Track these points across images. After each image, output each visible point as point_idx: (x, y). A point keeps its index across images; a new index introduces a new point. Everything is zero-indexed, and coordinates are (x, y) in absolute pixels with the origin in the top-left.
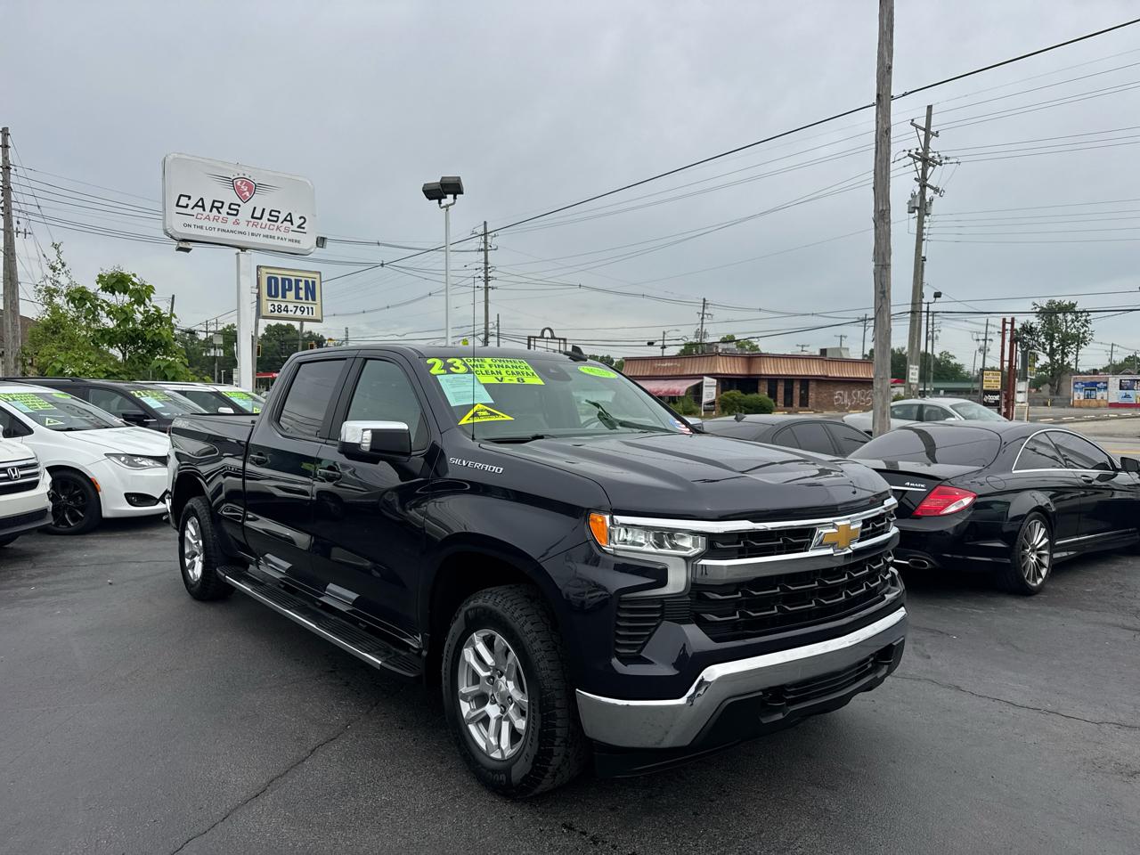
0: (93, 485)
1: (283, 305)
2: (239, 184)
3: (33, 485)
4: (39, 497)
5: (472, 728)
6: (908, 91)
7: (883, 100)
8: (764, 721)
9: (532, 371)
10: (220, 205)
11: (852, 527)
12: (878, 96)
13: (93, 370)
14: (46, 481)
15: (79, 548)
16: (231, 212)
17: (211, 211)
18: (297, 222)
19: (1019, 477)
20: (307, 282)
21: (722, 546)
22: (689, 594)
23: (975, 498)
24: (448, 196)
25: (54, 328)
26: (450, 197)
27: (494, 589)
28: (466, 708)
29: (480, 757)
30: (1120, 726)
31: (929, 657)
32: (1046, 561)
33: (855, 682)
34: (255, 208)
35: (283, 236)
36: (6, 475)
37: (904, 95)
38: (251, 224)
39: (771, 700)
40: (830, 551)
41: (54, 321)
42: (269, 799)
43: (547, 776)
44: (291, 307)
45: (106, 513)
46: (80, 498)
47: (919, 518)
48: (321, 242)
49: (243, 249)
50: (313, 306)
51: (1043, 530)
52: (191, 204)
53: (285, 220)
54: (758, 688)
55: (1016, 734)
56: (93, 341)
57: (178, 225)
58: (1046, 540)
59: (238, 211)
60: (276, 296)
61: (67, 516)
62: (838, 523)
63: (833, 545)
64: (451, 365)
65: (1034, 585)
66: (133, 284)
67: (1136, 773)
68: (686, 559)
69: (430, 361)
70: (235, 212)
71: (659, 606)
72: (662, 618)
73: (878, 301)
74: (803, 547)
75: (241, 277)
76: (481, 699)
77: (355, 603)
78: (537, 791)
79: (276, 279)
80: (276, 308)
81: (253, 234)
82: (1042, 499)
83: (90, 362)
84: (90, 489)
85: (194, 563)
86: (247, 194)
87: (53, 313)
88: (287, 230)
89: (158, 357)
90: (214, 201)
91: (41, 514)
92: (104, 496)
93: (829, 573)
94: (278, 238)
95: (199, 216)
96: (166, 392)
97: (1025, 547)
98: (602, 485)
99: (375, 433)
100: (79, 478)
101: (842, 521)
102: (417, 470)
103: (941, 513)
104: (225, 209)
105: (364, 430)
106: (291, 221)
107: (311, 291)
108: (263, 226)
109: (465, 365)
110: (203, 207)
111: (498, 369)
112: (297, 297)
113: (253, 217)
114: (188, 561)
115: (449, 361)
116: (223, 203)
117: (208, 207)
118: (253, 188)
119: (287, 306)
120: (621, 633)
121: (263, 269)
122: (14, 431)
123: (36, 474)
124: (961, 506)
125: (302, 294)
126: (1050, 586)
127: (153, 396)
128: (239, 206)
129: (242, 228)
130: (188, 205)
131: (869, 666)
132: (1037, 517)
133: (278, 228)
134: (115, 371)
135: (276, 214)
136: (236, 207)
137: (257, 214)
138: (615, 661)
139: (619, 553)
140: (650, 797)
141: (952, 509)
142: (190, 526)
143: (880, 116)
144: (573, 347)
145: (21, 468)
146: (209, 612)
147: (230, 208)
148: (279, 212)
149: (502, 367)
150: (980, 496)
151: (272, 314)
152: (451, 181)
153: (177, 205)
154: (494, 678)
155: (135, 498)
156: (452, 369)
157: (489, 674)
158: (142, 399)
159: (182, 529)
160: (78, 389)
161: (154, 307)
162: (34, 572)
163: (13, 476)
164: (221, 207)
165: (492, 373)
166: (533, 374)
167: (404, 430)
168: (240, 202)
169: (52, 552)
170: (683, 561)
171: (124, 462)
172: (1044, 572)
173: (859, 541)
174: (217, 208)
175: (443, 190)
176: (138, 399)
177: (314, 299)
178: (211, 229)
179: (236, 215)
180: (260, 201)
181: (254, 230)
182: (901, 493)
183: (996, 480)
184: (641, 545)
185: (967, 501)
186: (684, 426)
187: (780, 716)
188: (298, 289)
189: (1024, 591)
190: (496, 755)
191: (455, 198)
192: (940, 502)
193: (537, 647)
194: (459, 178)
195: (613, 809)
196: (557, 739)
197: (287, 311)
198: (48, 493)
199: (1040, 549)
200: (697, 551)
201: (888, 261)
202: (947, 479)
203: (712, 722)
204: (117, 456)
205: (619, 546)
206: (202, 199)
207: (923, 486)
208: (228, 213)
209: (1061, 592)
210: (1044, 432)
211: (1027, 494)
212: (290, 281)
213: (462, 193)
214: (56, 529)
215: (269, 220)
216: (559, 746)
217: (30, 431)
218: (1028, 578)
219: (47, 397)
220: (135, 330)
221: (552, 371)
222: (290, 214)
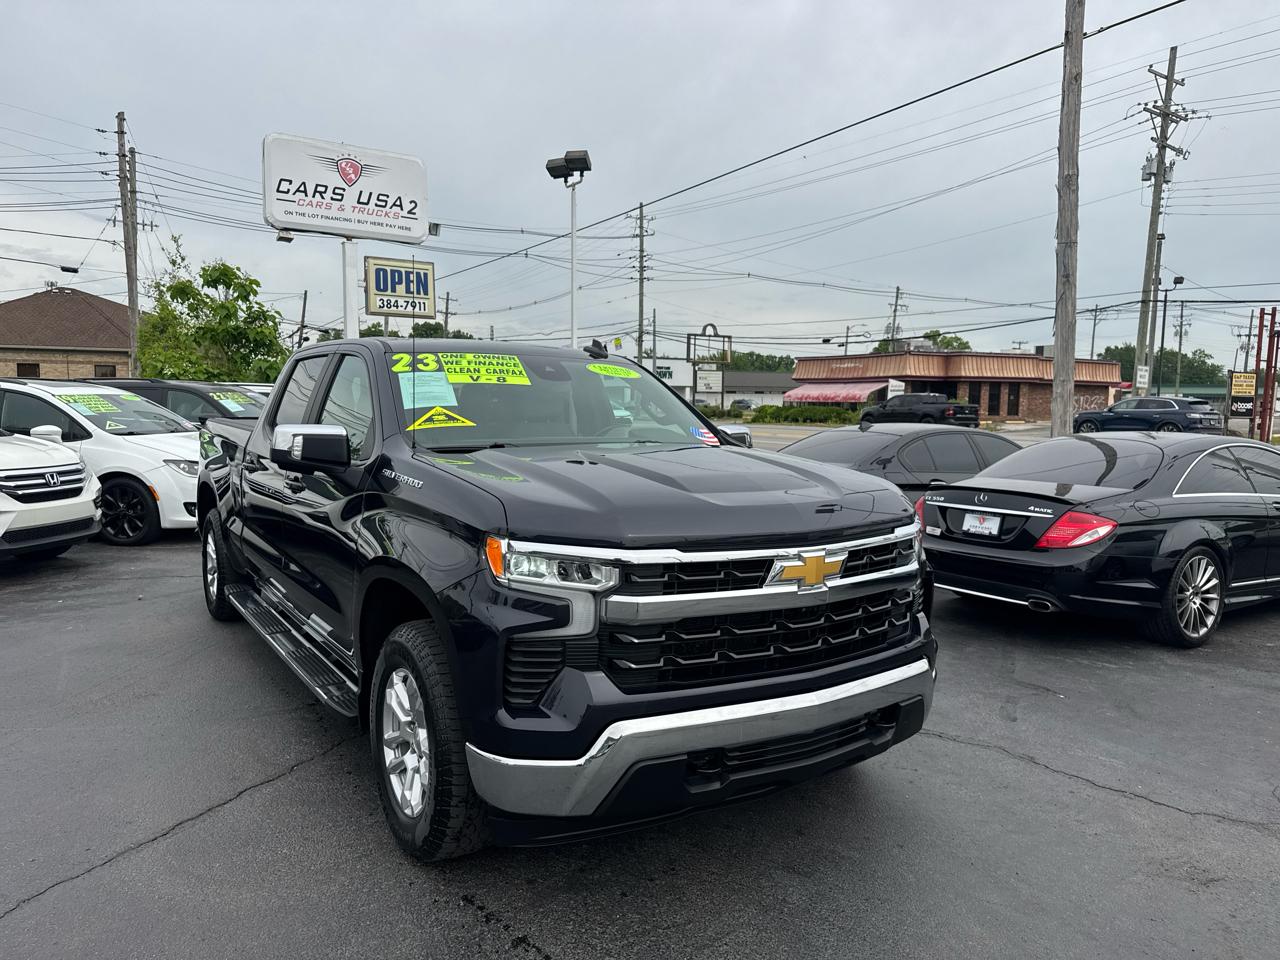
0: (150, 492)
1: (393, 300)
2: (343, 165)
3: (77, 492)
4: (84, 504)
5: (394, 779)
6: (1105, 27)
7: (1073, 38)
8: (694, 790)
9: (521, 368)
10: (323, 189)
11: (827, 560)
12: (1067, 33)
13: (192, 370)
14: (92, 488)
15: (131, 560)
16: (335, 197)
17: (314, 196)
18: (407, 206)
19: (1181, 502)
20: (418, 274)
21: (639, 580)
22: (597, 635)
23: (1114, 526)
24: (575, 173)
25: (164, 324)
26: (577, 174)
28: (390, 756)
29: (397, 809)
30: (1222, 818)
31: (1015, 720)
32: (1214, 607)
33: (837, 748)
34: (361, 192)
35: (393, 222)
36: (44, 481)
37: (1099, 31)
38: (357, 210)
39: (711, 764)
40: (794, 588)
41: (162, 319)
43: (447, 839)
44: (401, 302)
45: (165, 524)
46: (139, 507)
47: (1045, 550)
48: (434, 229)
49: (349, 238)
50: (426, 302)
51: (1211, 569)
52: (293, 188)
53: (394, 204)
54: (685, 750)
55: (1077, 821)
56: (195, 340)
57: (279, 212)
58: (1214, 582)
59: (342, 195)
60: (385, 289)
61: (126, 526)
62: (804, 555)
63: (799, 582)
64: (421, 361)
65: (1196, 635)
66: (238, 278)
67: (1212, 880)
68: (594, 593)
69: (396, 357)
70: (340, 197)
71: (559, 649)
72: (563, 663)
73: (1060, 287)
75: (347, 269)
76: (404, 746)
77: (329, 634)
78: (441, 855)
79: (385, 271)
80: (385, 303)
81: (359, 221)
82: (1215, 531)
83: (190, 362)
84: (149, 499)
85: (212, 580)
86: (353, 176)
87: (162, 310)
88: (396, 215)
89: (259, 357)
90: (317, 185)
91: (87, 522)
92: (163, 505)
93: (795, 614)
94: (387, 225)
95: (301, 202)
96: (249, 394)
97: (1182, 590)
98: (504, 504)
99: (307, 439)
100: (136, 485)
101: (812, 553)
102: (356, 483)
103: (1069, 545)
104: (329, 194)
105: (295, 436)
106: (401, 206)
107: (423, 284)
108: (370, 212)
109: (438, 361)
110: (305, 192)
111: (477, 367)
112: (408, 291)
113: (359, 202)
114: (209, 578)
115: (420, 357)
116: (326, 187)
117: (310, 191)
118: (360, 170)
119: (396, 301)
120: (513, 680)
121: (371, 261)
122: (74, 435)
123: (80, 480)
124: (1096, 536)
125: (413, 287)
126: (1220, 638)
127: (233, 399)
128: (344, 190)
129: (347, 214)
130: (289, 190)
131: (864, 729)
132: (1204, 553)
133: (386, 214)
134: (216, 372)
135: (385, 198)
136: (341, 192)
137: (364, 199)
138: (503, 715)
139: (514, 585)
140: (582, 870)
141: (1084, 539)
142: (210, 540)
143: (1068, 59)
144: (594, 341)
145: (61, 474)
147: (334, 193)
148: (388, 196)
149: (484, 364)
150: (1122, 525)
151: (381, 310)
152: (577, 156)
153: (278, 191)
154: (414, 724)
155: (194, 508)
156: (420, 366)
157: (409, 719)
158: (221, 401)
159: (206, 543)
160: (154, 391)
161: (256, 303)
162: (71, 585)
163: (52, 482)
164: (325, 192)
165: (469, 370)
166: (521, 373)
167: (341, 436)
168: (344, 186)
169: (103, 564)
170: (590, 595)
171: (183, 469)
172: (1210, 621)
173: (842, 577)
174: (321, 193)
175: (570, 166)
176: (217, 402)
177: (426, 293)
178: (314, 216)
179: (341, 200)
180: (367, 184)
181: (361, 217)
182: (1025, 519)
183: (1154, 505)
184: (542, 576)
185: (1103, 531)
186: (712, 435)
187: (717, 786)
188: (408, 282)
189: (1180, 643)
190: (408, 811)
191: (582, 175)
192: (1070, 531)
193: (438, 691)
194: (586, 152)
195: (530, 882)
196: (454, 798)
197: (397, 307)
198: (94, 501)
199: (1208, 591)
200: (612, 583)
201: (1073, 238)
202: (1081, 504)
204: (177, 462)
205: (515, 577)
206: (304, 183)
207: (1049, 511)
208: (332, 199)
209: (1232, 646)
210: (1227, 448)
211: (1197, 523)
212: (400, 273)
213: (590, 170)
214: (116, 539)
215: (376, 205)
216: (456, 806)
217: (88, 435)
218: (1186, 626)
219: (115, 401)
220: (237, 328)
221: (548, 369)
222: (399, 198)
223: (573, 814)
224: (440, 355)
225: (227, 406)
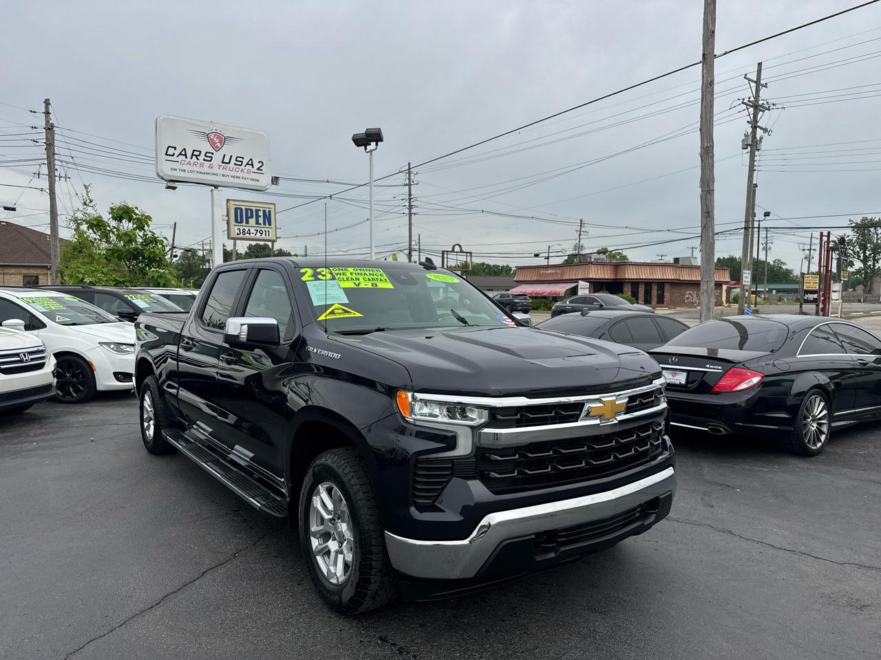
0: (89, 365)
1: (247, 229)
2: (212, 137)
3: (41, 366)
4: (45, 375)
5: (319, 559)
6: (728, 51)
7: (708, 58)
8: (538, 558)
9: (386, 277)
10: (198, 153)
11: (617, 403)
12: (704, 55)
13: (105, 279)
14: (51, 363)
15: (77, 413)
16: (206, 158)
17: (191, 158)
18: (257, 165)
19: (802, 361)
20: (264, 211)
21: (502, 418)
22: (474, 455)
23: (763, 377)
24: (372, 143)
25: (80, 248)
26: (373, 144)
27: (334, 451)
28: (315, 543)
29: (324, 581)
30: (860, 566)
31: (712, 506)
32: (825, 429)
33: (624, 527)
34: (224, 155)
35: (247, 176)
36: (19, 359)
37: (725, 54)
38: (221, 168)
39: (547, 541)
40: (597, 422)
41: (80, 243)
42: (158, 611)
43: (367, 598)
44: (252, 230)
45: (100, 387)
46: (81, 376)
47: (717, 393)
48: (275, 180)
49: (216, 187)
50: (269, 229)
51: (822, 404)
52: (177, 153)
53: (248, 164)
54: (532, 532)
55: (769, 571)
56: (106, 258)
57: (167, 169)
58: (825, 412)
59: (211, 157)
60: (242, 222)
61: (71, 389)
62: (604, 399)
63: (600, 417)
64: (320, 273)
65: (815, 448)
66: (136, 214)
67: (864, 606)
68: (472, 427)
69: (302, 271)
70: (210, 159)
71: (450, 465)
72: (452, 475)
73: (704, 219)
74: (575, 418)
75: (215, 208)
76: (326, 536)
77: (252, 459)
78: (361, 610)
79: (241, 209)
80: (241, 231)
81: (223, 175)
82: (823, 379)
83: (103, 273)
84: (88, 370)
85: (149, 426)
86: (219, 144)
87: (80, 237)
88: (249, 172)
89: (153, 269)
90: (194, 151)
91: (48, 387)
92: (98, 374)
93: (597, 439)
94: (242, 178)
95: (183, 162)
96: (152, 295)
97: (806, 418)
98: (408, 369)
99: (251, 327)
100: (80, 360)
101: (608, 398)
102: (284, 356)
103: (734, 390)
104: (202, 157)
105: (242, 325)
106: (252, 165)
107: (268, 218)
108: (231, 169)
109: (331, 273)
110: (185, 155)
111: (357, 277)
112: (257, 222)
113: (223, 162)
114: (146, 424)
115: (319, 270)
116: (200, 152)
117: (189, 155)
118: (223, 140)
119: (249, 230)
120: (419, 487)
121: (231, 202)
122: (33, 326)
123: (43, 358)
124: (751, 384)
125: (261, 220)
126: (829, 449)
127: (141, 299)
128: (213, 154)
129: (215, 171)
130: (174, 154)
131: (637, 515)
132: (818, 394)
133: (242, 170)
134: (122, 280)
135: (241, 159)
136: (210, 155)
137: (226, 160)
138: (413, 510)
139: (418, 423)
140: (455, 617)
141: (743, 386)
142: (147, 398)
143: (705, 71)
144: (426, 258)
145: (30, 353)
146: (158, 464)
147: (206, 156)
148: (243, 158)
149: (361, 274)
150: (767, 376)
151: (239, 236)
152: (374, 132)
153: (166, 154)
154: (334, 520)
155: (120, 376)
156: (320, 277)
157: (331, 517)
158: (133, 301)
159: (142, 400)
160: (86, 294)
161: (150, 232)
162: (39, 432)
163: (25, 359)
164: (199, 155)
165: (352, 279)
166: (386, 280)
167: (274, 324)
168: (213, 151)
169: (57, 416)
170: (469, 430)
171: (113, 349)
172: (823, 438)
173: (625, 414)
174: (196, 156)
175: (368, 139)
176: (130, 301)
177: (270, 224)
178: (191, 172)
179: (210, 161)
180: (228, 150)
181: (226, 172)
182: (703, 374)
183: (784, 363)
184: (437, 416)
185: (756, 380)
186: (510, 320)
187: (552, 555)
188: (258, 216)
189: (805, 454)
190: (334, 581)
191: (377, 145)
192: (734, 380)
193: (360, 496)
194: (380, 129)
195: (421, 626)
196: (374, 570)
197: (250, 234)
198: (53, 372)
199: (820, 419)
200: (483, 421)
201: (711, 187)
202: (740, 362)
203: (492, 558)
204: (108, 344)
205: (418, 417)
206: (184, 149)
207: (720, 368)
208: (204, 160)
209: (837, 454)
210: (827, 324)
211: (810, 374)
212: (252, 210)
213: (382, 141)
214: (63, 399)
215: (235, 164)
216: (375, 575)
217: (44, 326)
218: (809, 442)
219: (61, 301)
220: (136, 249)
221: (403, 277)
222: (251, 159)
223: (461, 577)
224: (331, 269)
225: (138, 304)
